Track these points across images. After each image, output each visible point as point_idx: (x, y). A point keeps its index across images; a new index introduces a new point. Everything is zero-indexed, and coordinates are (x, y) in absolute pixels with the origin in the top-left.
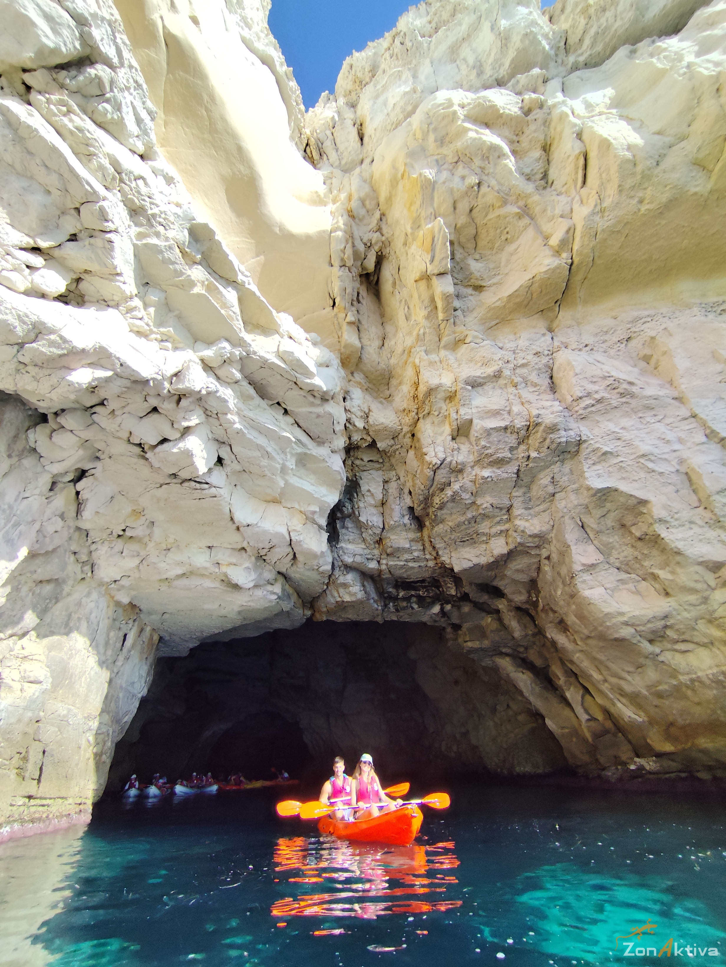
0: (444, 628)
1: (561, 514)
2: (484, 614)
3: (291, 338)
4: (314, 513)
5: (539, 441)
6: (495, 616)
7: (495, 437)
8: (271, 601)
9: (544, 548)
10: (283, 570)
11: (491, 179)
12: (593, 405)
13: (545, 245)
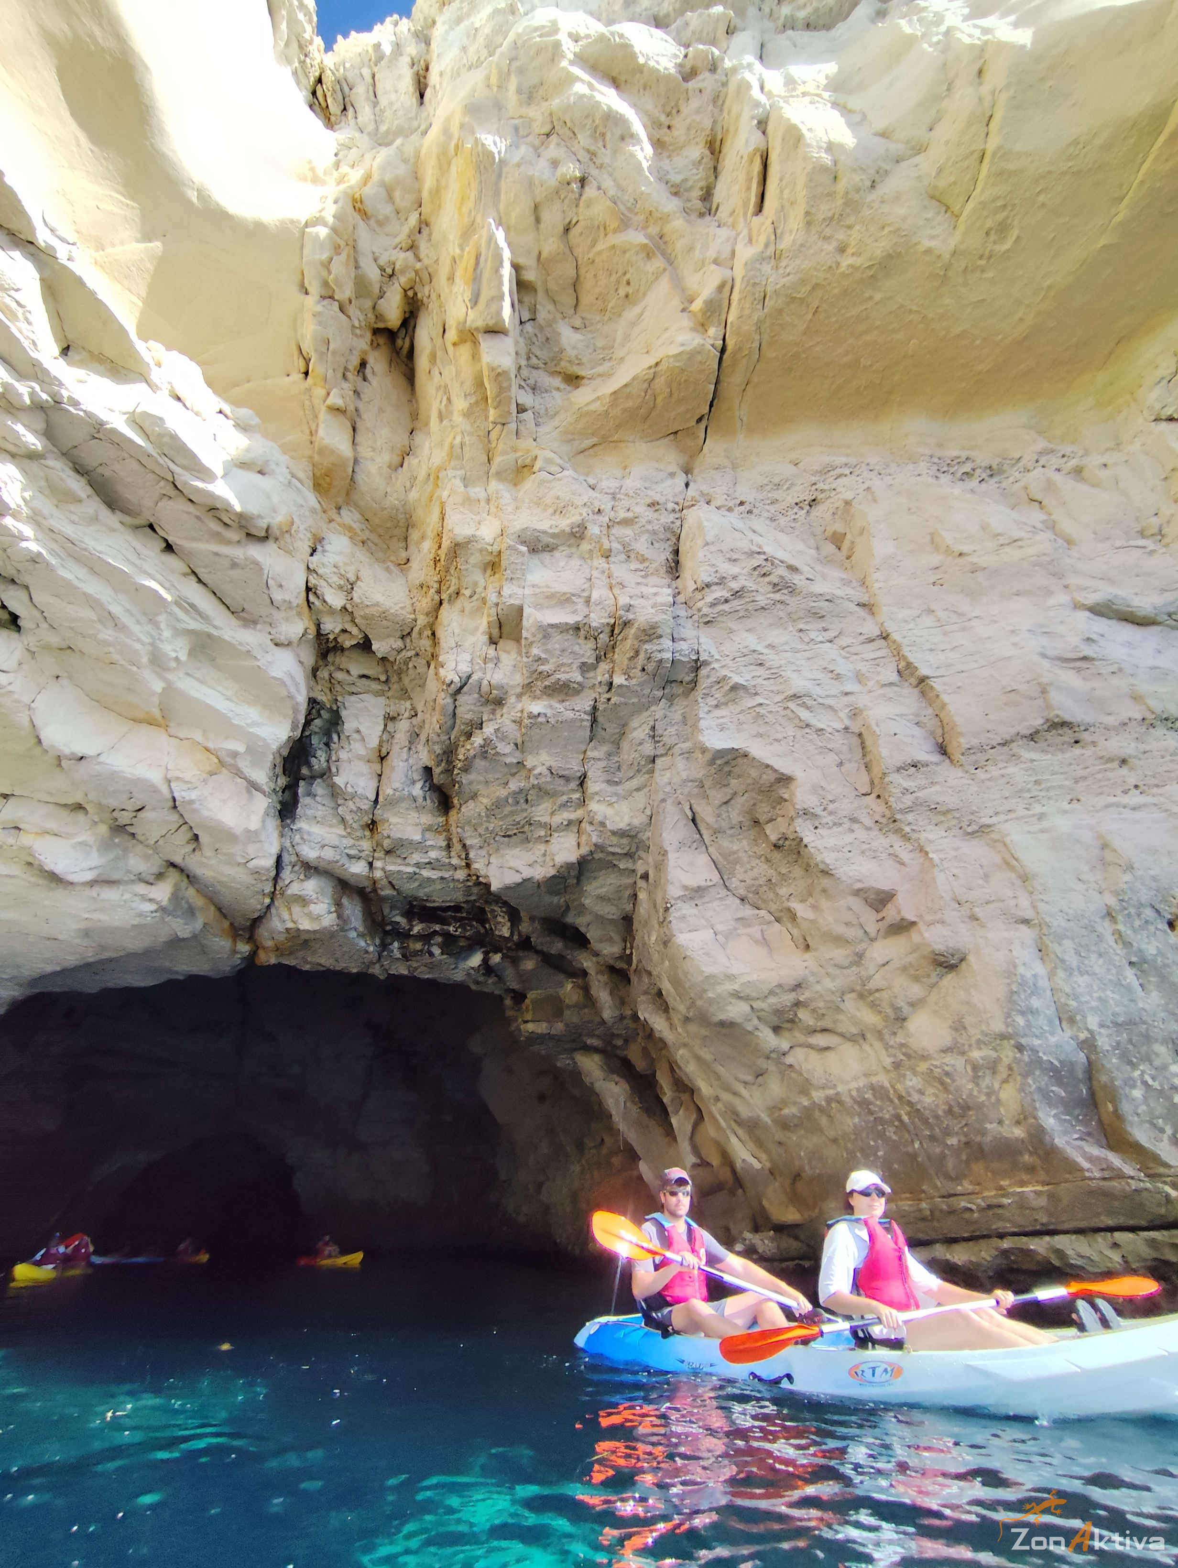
0: (500, 999)
1: (661, 796)
2: (561, 977)
3: (179, 399)
4: (235, 754)
5: (628, 656)
6: (580, 981)
7: (557, 642)
8: (141, 915)
9: (640, 858)
10: (178, 860)
11: (606, 176)
12: (726, 601)
13: (683, 310)
